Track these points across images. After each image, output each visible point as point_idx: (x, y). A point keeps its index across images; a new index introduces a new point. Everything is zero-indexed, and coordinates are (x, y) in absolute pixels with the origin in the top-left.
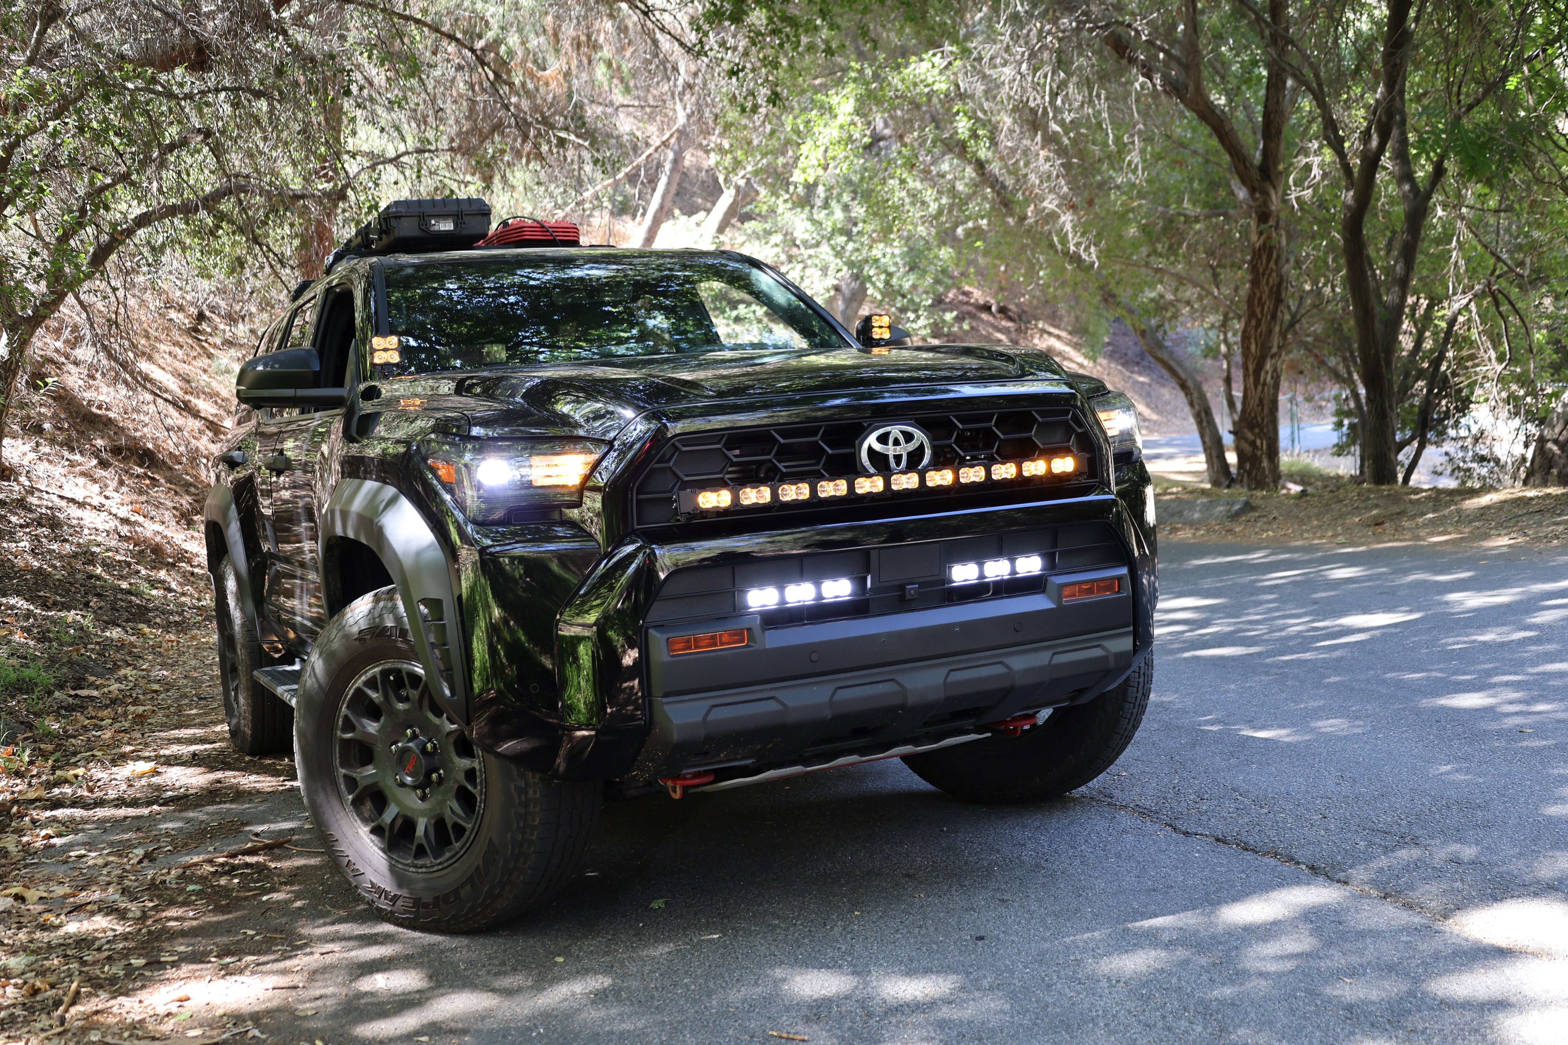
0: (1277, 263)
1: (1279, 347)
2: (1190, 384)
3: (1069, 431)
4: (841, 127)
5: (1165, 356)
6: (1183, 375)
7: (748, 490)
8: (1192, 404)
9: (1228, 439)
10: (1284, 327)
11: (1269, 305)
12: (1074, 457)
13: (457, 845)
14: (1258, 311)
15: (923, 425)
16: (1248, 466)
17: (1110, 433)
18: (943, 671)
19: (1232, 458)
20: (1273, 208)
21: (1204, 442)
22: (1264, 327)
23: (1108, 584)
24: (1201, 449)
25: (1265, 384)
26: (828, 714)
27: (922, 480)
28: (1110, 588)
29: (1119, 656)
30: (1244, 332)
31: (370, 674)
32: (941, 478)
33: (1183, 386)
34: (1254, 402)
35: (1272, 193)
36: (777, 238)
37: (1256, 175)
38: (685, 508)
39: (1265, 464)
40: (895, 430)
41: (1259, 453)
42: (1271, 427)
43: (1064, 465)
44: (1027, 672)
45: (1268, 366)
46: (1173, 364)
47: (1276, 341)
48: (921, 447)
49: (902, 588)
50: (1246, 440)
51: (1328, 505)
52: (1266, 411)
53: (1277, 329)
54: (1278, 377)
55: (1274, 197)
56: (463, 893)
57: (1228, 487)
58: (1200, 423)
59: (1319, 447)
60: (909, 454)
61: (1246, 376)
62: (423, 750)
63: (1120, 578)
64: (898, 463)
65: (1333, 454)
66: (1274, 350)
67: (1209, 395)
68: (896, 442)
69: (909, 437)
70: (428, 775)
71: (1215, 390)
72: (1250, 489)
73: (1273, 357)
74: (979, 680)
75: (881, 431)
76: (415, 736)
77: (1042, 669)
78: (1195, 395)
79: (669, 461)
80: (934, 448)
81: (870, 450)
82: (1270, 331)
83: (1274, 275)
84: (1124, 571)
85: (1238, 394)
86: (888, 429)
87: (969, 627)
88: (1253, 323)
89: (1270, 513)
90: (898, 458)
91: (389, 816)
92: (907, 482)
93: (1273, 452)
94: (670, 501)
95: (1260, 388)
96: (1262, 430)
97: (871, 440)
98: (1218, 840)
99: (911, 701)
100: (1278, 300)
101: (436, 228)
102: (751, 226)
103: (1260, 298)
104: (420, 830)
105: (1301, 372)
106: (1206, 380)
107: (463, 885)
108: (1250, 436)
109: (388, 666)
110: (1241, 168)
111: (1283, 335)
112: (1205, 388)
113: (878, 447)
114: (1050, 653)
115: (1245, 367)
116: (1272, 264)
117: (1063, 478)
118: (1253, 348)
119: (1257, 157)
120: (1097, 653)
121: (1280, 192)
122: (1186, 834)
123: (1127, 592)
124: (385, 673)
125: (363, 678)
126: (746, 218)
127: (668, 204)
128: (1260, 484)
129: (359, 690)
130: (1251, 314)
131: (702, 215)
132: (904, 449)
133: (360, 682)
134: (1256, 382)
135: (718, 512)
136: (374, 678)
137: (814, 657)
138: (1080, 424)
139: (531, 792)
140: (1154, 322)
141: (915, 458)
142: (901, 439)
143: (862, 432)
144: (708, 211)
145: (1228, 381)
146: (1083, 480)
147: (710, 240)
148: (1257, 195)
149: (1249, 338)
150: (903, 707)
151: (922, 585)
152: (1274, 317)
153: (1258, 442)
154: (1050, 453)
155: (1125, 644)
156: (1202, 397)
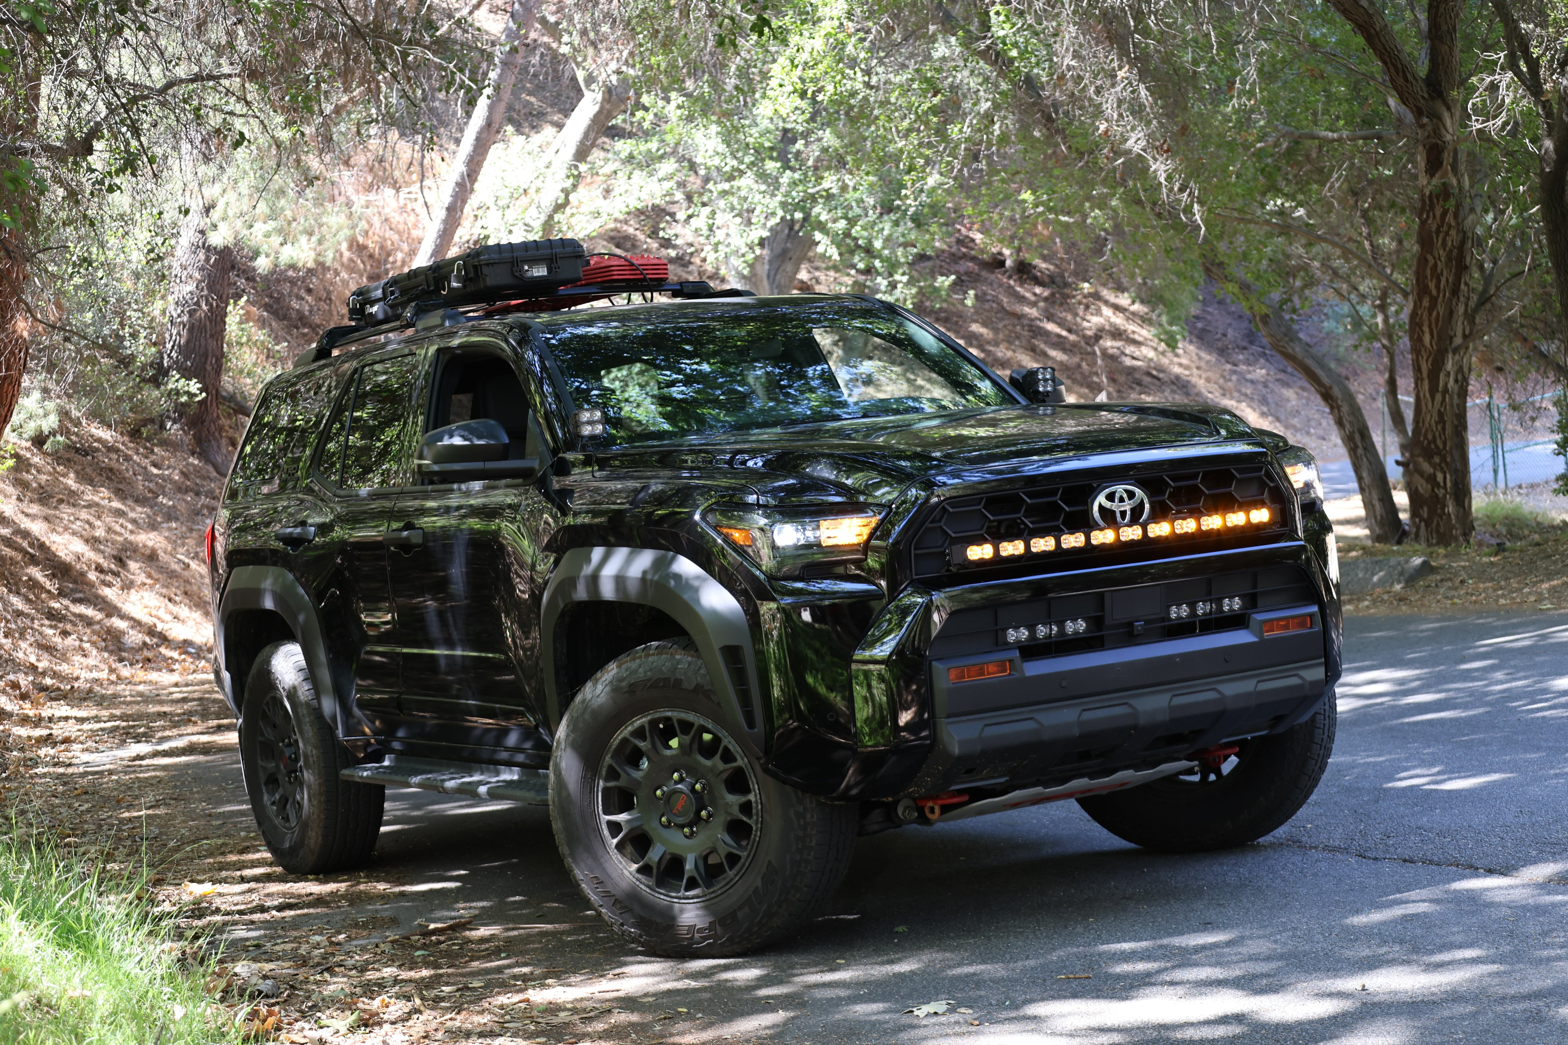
0: (1456, 215)
1: (1465, 336)
2: (1336, 392)
3: (1262, 485)
4: (828, 35)
5: (1298, 350)
6: (1326, 380)
7: (1005, 544)
8: (1340, 423)
9: (1394, 473)
10: (1472, 304)
11: (1447, 277)
12: (1269, 508)
13: (731, 873)
14: (1432, 285)
15: (1140, 484)
16: (1425, 512)
17: (1296, 486)
18: (1168, 696)
19: (1401, 498)
20: (1448, 137)
21: (1360, 479)
22: (1441, 309)
23: (1301, 621)
24: (1355, 485)
25: (1446, 390)
26: (1076, 732)
27: (1145, 531)
28: (1302, 625)
29: (1314, 684)
30: (1413, 315)
31: (638, 724)
32: (1160, 529)
33: (1327, 396)
34: (1430, 419)
35: (1446, 115)
36: (668, 166)
37: (1421, 90)
38: (957, 560)
39: (1451, 508)
40: (1120, 489)
41: (1441, 492)
42: (1457, 456)
43: (1261, 516)
44: (1238, 697)
45: (1449, 366)
46: (1309, 362)
47: (1459, 326)
48: (1142, 504)
49: (1130, 625)
50: (1421, 474)
51: (1532, 562)
52: (1449, 430)
53: (1461, 309)
54: (1466, 380)
55: (1448, 122)
56: (740, 915)
57: (1399, 543)
58: (1353, 451)
59: (1537, 480)
60: (1132, 510)
61: (1418, 381)
62: (693, 790)
63: (1311, 615)
64: (1123, 517)
65: (1556, 492)
66: (1458, 340)
67: (1360, 398)
68: (1122, 500)
69: (1131, 495)
70: (698, 813)
71: (1370, 390)
72: (1429, 545)
73: (1456, 351)
74: (1196, 704)
75: (1107, 491)
76: (681, 780)
77: (1248, 695)
78: (1345, 409)
79: (940, 520)
80: (1151, 503)
81: (1101, 507)
82: (1451, 313)
83: (1453, 232)
84: (1315, 609)
85: (1406, 399)
86: (1112, 489)
87: (1187, 657)
88: (1426, 302)
89: (1456, 574)
90: (1123, 514)
91: (655, 855)
92: (1132, 533)
93: (1462, 492)
94: (944, 554)
95: (1439, 397)
96: (1443, 459)
97: (1101, 499)
98: (1405, 861)
99: (1142, 721)
100: (1461, 268)
101: (529, 274)
102: (624, 146)
103: (1435, 266)
104: (689, 866)
105: (1500, 369)
106: (1356, 374)
107: (740, 908)
108: (1426, 467)
109: (657, 715)
110: (1401, 81)
111: (1470, 318)
112: (1353, 386)
113: (1108, 504)
114: (1254, 681)
115: (1417, 369)
116: (1450, 218)
117: (1259, 527)
118: (1427, 338)
119: (1422, 69)
120: (1294, 681)
121: (1458, 114)
122: (1376, 859)
123: (1318, 628)
124: (654, 723)
125: (630, 728)
126: (616, 133)
127: (498, 117)
128: (1444, 539)
129: (625, 741)
130: (1422, 290)
131: (548, 131)
132: (1127, 506)
133: (625, 731)
134: (1433, 390)
135: (982, 563)
136: (642, 727)
137: (1064, 683)
138: (1272, 479)
139: (808, 816)
140: (1276, 295)
141: (1137, 512)
142: (1125, 496)
143: (1093, 493)
144: (560, 126)
145: (1392, 385)
146: (1277, 529)
147: (564, 172)
148: (1425, 120)
149: (1420, 325)
150: (1135, 727)
151: (1147, 622)
152: (1455, 292)
153: (1440, 477)
154: (1247, 505)
155: (1317, 673)
156: (1356, 411)
